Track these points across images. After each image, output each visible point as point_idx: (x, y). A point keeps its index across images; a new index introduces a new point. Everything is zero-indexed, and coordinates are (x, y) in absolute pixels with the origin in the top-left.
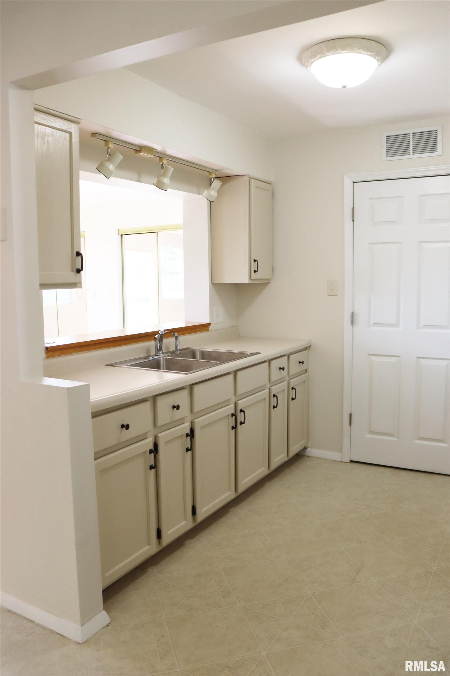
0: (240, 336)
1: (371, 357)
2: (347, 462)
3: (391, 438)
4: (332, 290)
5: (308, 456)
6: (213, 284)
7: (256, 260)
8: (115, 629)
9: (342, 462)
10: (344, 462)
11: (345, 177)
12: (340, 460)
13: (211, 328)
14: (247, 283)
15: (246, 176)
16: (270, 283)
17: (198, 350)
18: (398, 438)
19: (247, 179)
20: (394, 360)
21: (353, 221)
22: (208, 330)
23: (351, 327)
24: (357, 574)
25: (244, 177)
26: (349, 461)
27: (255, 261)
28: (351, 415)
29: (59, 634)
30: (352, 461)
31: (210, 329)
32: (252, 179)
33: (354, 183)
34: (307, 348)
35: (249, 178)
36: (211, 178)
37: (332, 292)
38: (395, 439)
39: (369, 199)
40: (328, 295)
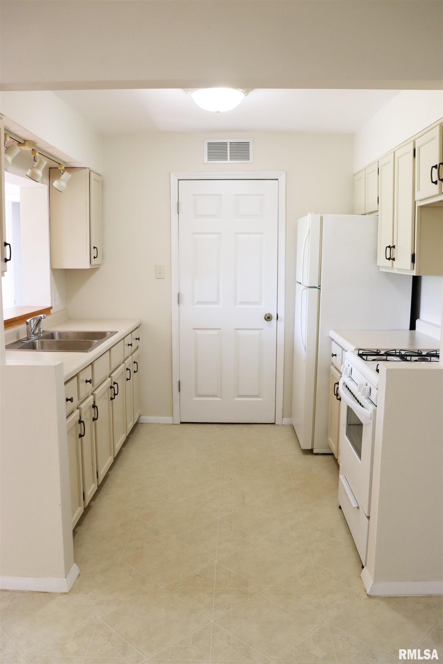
0: (70, 318)
1: (196, 331)
2: (178, 424)
3: (216, 399)
4: (160, 273)
5: (142, 423)
6: (51, 269)
7: (96, 247)
8: (87, 576)
9: (173, 424)
10: (175, 424)
11: (171, 175)
12: (172, 423)
13: (52, 311)
14: (89, 268)
15: (86, 169)
16: (99, 268)
17: (57, 332)
18: (221, 398)
19: (87, 171)
20: (215, 332)
21: (178, 213)
22: (50, 313)
23: (178, 305)
24: (244, 499)
25: (84, 170)
26: (179, 423)
27: (94, 248)
28: (179, 382)
29: (40, 592)
30: (182, 423)
31: (51, 313)
32: (92, 172)
33: (179, 181)
34: (138, 327)
35: (89, 171)
36: (61, 170)
37: (160, 275)
38: (219, 399)
39: (192, 195)
40: (156, 279)
